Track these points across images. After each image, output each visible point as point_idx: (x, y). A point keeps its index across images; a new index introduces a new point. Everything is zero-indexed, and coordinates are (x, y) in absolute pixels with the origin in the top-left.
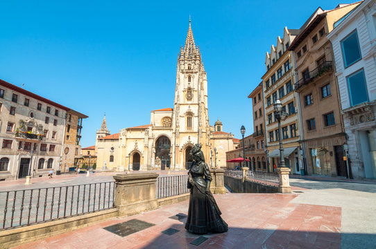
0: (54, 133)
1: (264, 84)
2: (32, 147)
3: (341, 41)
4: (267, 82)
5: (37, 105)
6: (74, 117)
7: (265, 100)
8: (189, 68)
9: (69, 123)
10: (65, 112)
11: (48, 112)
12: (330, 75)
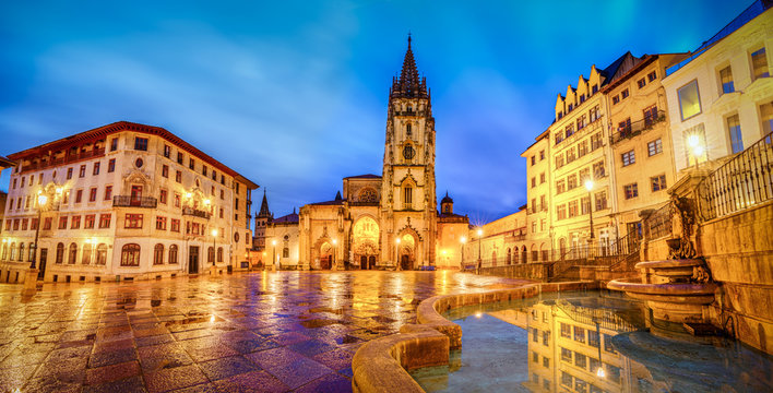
0: (222, 211)
1: (552, 137)
2: (200, 230)
4: (558, 135)
5: (202, 168)
6: (242, 188)
7: (552, 160)
8: (409, 111)
9: (237, 196)
10: (232, 179)
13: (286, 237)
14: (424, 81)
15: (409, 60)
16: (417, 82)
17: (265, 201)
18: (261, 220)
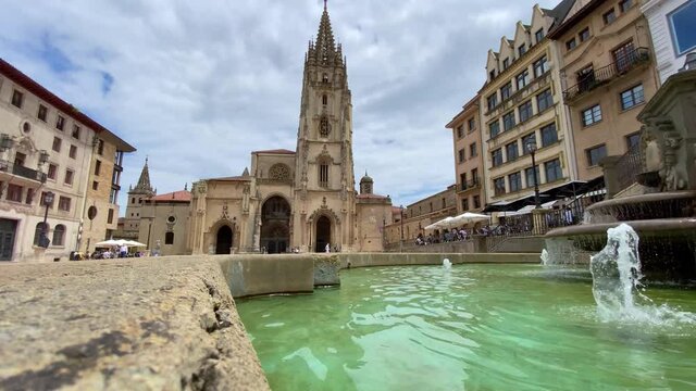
0: (69, 174)
1: (483, 102)
2: (24, 196)
3: (668, 15)
4: (491, 98)
5: (37, 109)
6: (109, 148)
7: (485, 128)
8: (325, 81)
9: (98, 157)
10: (92, 134)
11: (60, 126)
12: (644, 70)
13: (172, 219)
14: (340, 48)
15: (325, 25)
16: (333, 49)
17: (145, 173)
18: (137, 197)
